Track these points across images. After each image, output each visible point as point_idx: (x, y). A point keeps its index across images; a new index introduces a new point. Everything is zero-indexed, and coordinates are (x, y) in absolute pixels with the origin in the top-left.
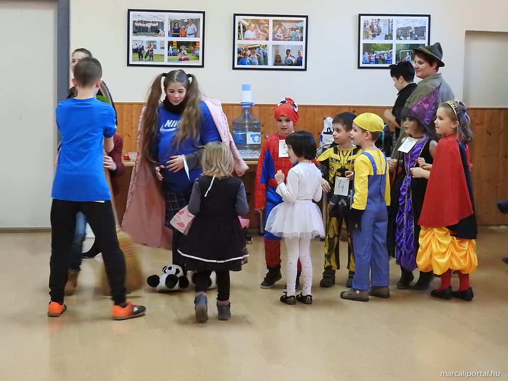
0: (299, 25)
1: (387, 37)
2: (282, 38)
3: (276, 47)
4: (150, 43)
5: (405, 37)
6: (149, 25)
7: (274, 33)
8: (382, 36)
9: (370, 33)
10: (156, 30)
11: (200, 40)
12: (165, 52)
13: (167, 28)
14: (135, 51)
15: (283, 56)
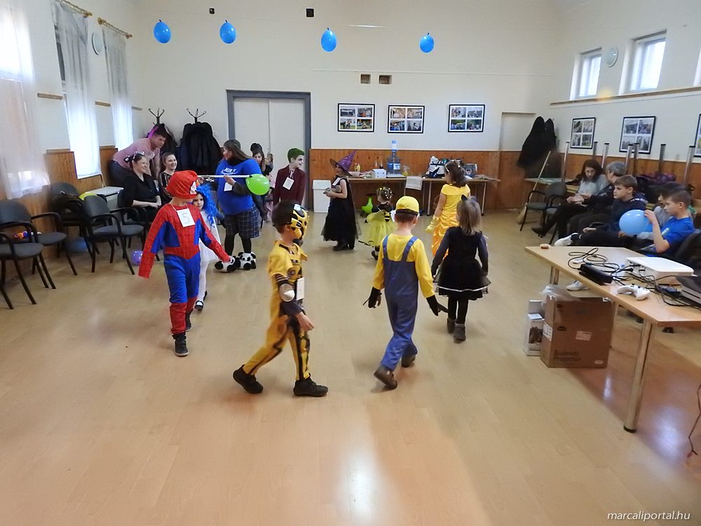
0: (420, 110)
1: (463, 116)
2: (412, 117)
3: (409, 122)
4: (348, 120)
5: (472, 116)
6: (348, 111)
7: (408, 115)
8: (461, 115)
9: (455, 114)
10: (351, 114)
11: (372, 118)
12: (356, 124)
13: (357, 112)
14: (341, 124)
15: (412, 126)
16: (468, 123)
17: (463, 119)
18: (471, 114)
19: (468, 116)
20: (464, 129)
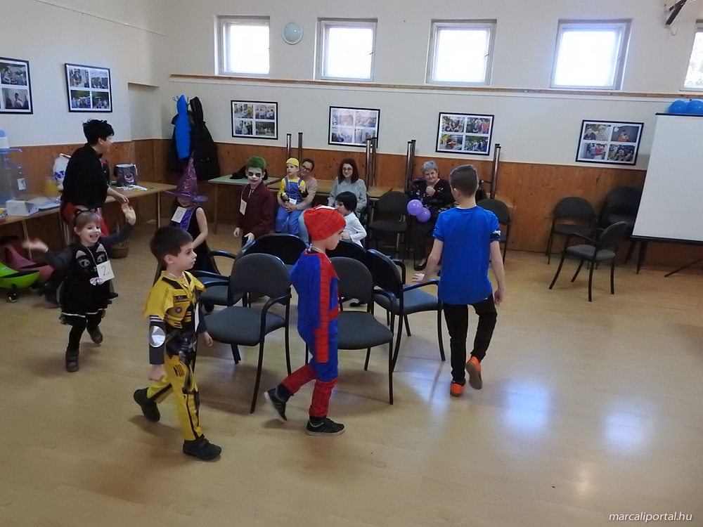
0: (22, 69)
1: (85, 85)
2: (10, 82)
3: (6, 91)
7: (2, 76)
9: (75, 80)
16: (93, 98)
17: (86, 89)
18: (96, 82)
19: (93, 87)
20: (89, 106)
